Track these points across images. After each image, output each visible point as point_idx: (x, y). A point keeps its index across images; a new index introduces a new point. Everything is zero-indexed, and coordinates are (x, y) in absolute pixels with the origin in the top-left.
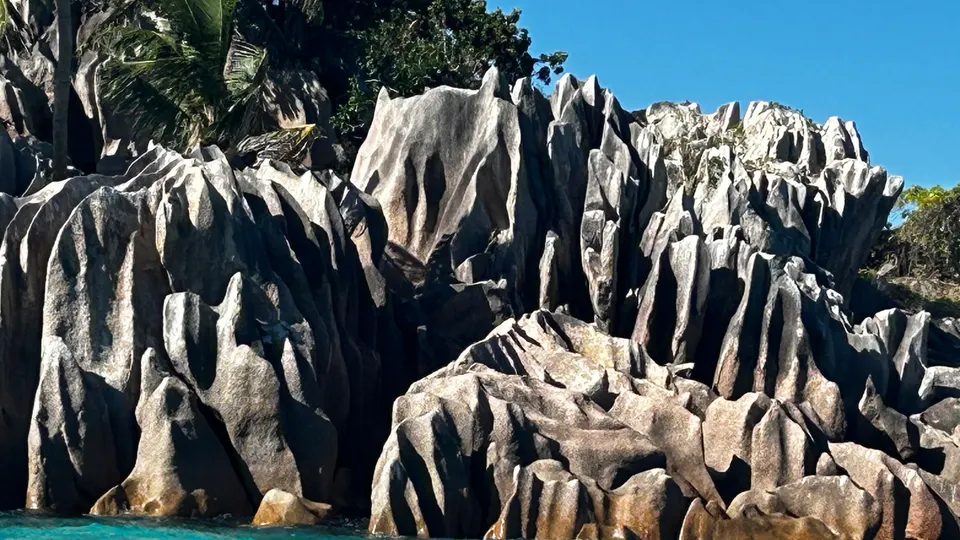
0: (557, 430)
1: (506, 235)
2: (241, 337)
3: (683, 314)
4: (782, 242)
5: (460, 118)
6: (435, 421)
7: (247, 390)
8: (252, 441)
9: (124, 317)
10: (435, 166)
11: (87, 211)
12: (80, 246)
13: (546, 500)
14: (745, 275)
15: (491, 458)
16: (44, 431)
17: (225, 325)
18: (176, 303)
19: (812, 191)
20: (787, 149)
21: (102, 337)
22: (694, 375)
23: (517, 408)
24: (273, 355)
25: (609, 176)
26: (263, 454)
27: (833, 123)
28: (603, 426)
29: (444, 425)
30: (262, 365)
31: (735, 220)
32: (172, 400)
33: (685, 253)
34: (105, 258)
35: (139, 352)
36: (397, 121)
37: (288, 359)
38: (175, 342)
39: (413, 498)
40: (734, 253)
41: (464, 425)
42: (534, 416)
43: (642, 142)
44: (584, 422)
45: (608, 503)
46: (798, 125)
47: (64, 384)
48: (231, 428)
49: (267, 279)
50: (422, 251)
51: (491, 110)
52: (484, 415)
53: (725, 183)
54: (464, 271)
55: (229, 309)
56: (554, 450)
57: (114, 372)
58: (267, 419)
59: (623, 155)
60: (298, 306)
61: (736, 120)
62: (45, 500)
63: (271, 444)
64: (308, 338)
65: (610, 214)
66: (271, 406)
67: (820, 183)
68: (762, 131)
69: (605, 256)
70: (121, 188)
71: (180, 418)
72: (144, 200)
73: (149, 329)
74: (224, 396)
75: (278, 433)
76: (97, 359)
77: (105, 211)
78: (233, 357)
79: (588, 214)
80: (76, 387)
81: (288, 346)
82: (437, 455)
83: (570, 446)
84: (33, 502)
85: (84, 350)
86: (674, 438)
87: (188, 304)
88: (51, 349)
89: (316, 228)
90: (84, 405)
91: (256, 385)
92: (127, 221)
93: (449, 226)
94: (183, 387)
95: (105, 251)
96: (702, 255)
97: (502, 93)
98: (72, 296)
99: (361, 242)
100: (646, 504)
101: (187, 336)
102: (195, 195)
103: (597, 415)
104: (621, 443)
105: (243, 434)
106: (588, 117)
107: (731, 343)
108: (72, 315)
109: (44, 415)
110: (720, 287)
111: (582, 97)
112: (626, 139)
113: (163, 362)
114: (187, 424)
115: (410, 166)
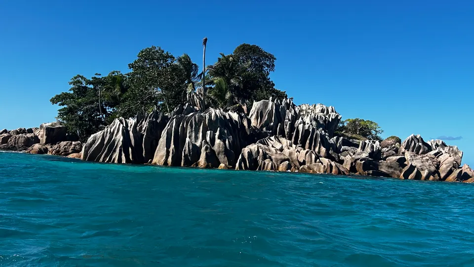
0: (271, 154)
1: (272, 124)
2: (219, 138)
3: (300, 137)
4: (319, 125)
5: (266, 105)
6: (248, 152)
7: (219, 147)
8: (220, 155)
9: (201, 135)
10: (261, 113)
11: (195, 117)
12: (194, 123)
13: (266, 166)
14: (311, 130)
15: (258, 159)
16: (184, 153)
17: (217, 137)
18: (209, 132)
19: (326, 118)
20: (322, 111)
21: (196, 138)
22: (302, 147)
23: (264, 151)
24: (224, 142)
25: (290, 114)
26: (222, 157)
27: (330, 107)
28: (280, 154)
29: (250, 153)
30: (222, 143)
31: (311, 122)
32: (207, 149)
33: (301, 127)
34: (198, 125)
35: (202, 141)
36: (256, 106)
37: (227, 142)
38: (208, 139)
39: (243, 165)
40: (309, 127)
41: (254, 153)
42: (267, 152)
43: (296, 109)
44: (276, 153)
45: (278, 167)
46: (325, 107)
47: (189, 145)
48: (216, 153)
49: (225, 129)
50: (258, 127)
51: (271, 103)
52: (258, 151)
53: (309, 116)
54: (264, 129)
55: (217, 134)
56: (270, 158)
57: (198, 144)
58: (222, 152)
59: (293, 111)
60: (230, 133)
61: (315, 106)
62: (184, 164)
63: (223, 156)
64: (231, 139)
65: (289, 120)
66: (223, 150)
67: (327, 116)
68: (319, 108)
69: (288, 127)
70: (202, 114)
71: (207, 151)
72: (205, 116)
73: (204, 137)
74: (216, 148)
75: (224, 154)
76: (195, 142)
77: (198, 117)
78: (217, 141)
79: (286, 120)
80: (191, 146)
81: (227, 140)
82: (248, 158)
83: (273, 157)
84: (182, 165)
85: (193, 140)
86: (293, 156)
87: (211, 133)
88: (188, 139)
89: (235, 121)
90: (192, 149)
91: (221, 146)
92: (202, 119)
93: (263, 122)
94: (209, 146)
95: (198, 124)
96: (303, 127)
97: (273, 101)
98: (192, 131)
99: (245, 123)
100: (284, 167)
101: (210, 138)
102: (213, 115)
103: (279, 152)
104: (282, 157)
105: (218, 154)
106: (288, 105)
107: (308, 141)
108: (192, 134)
109: (185, 150)
110: (306, 133)
111: (287, 102)
112: (294, 108)
113: (206, 142)
114: (209, 152)
115: (257, 112)
